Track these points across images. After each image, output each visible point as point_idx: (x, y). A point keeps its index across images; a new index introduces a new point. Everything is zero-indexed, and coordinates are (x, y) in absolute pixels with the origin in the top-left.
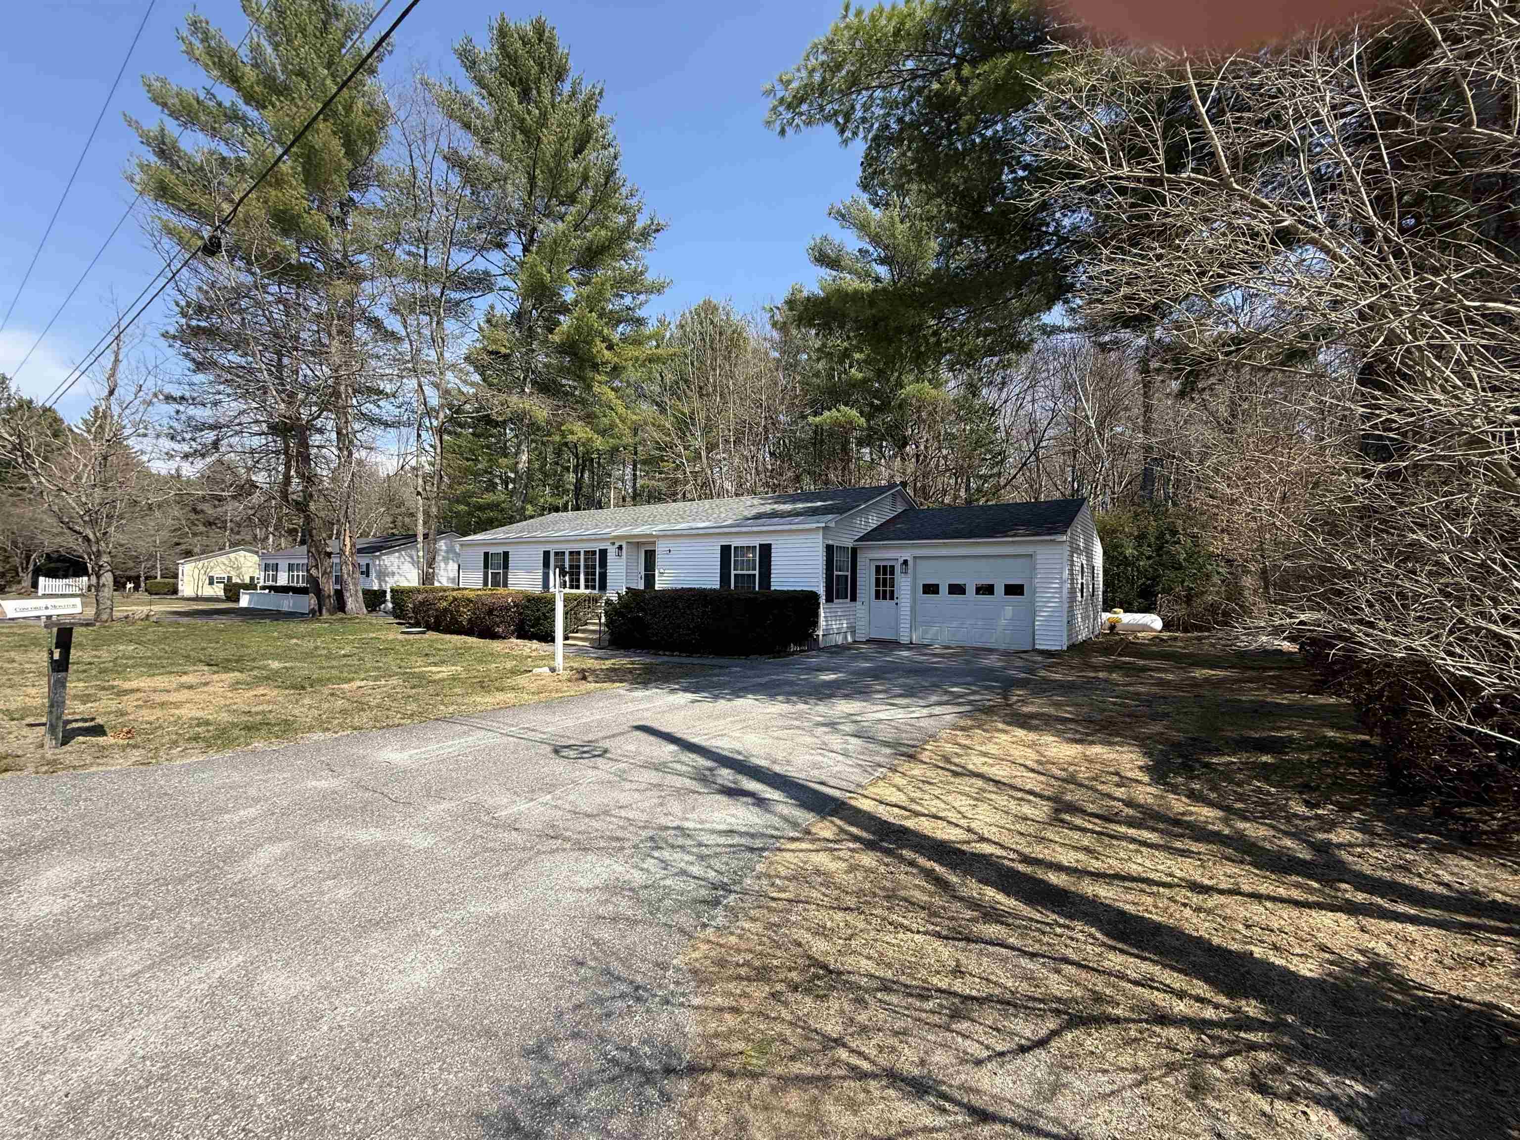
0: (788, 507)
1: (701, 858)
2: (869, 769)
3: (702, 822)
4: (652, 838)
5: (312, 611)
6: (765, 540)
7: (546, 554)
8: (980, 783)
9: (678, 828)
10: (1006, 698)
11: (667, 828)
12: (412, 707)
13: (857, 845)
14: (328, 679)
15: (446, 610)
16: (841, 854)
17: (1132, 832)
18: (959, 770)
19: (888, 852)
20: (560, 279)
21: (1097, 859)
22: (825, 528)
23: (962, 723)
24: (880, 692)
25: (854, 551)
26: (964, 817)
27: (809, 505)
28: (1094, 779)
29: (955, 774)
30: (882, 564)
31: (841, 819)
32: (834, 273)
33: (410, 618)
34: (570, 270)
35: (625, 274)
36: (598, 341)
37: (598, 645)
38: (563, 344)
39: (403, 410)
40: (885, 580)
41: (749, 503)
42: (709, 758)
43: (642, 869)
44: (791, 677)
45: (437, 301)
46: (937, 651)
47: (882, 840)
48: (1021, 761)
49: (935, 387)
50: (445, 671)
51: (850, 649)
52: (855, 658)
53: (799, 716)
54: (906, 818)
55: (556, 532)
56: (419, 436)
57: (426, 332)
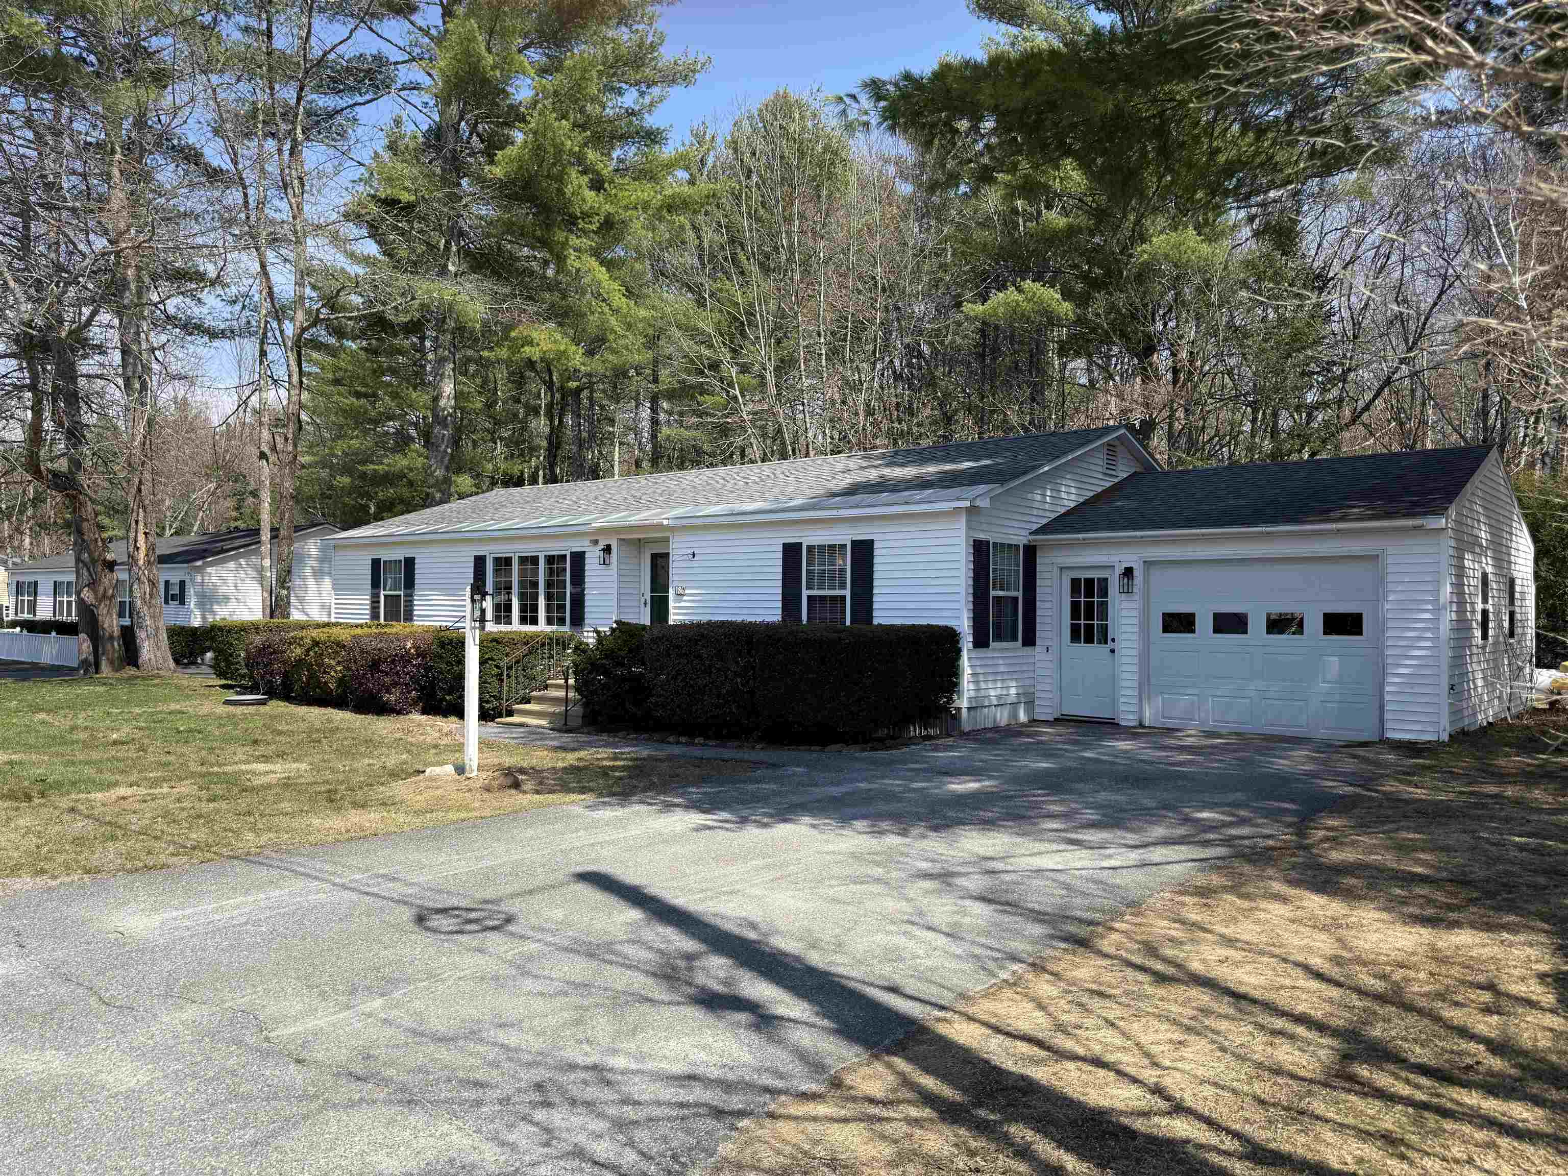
0: (909, 472)
1: (620, 1125)
2: (991, 965)
3: (641, 1057)
4: (539, 1087)
5: (84, 663)
6: (861, 533)
7: (479, 562)
8: (1203, 997)
9: (594, 1067)
10: (1301, 833)
11: (573, 1067)
12: (199, 835)
13: (927, 1112)
14: (74, 784)
15: (300, 661)
16: (888, 1128)
17: (1491, 1105)
18: (1170, 970)
19: (983, 1128)
20: (507, 65)
21: (1403, 1157)
22: (972, 511)
23: (1201, 880)
24: (1052, 816)
25: (1030, 552)
26: (1156, 1065)
27: (948, 467)
28: (1441, 996)
29: (1161, 979)
30: (1083, 575)
31: (909, 1060)
32: (1014, 30)
33: (243, 676)
34: (527, 47)
35: (623, 50)
36: (573, 173)
37: (563, 725)
38: (513, 182)
39: (238, 307)
40: (1089, 606)
41: (840, 467)
42: (694, 936)
43: (503, 1144)
44: (893, 784)
45: (290, 114)
46: (1190, 741)
47: (980, 1105)
48: (1300, 958)
49: (1208, 240)
50: (278, 770)
51: (1019, 734)
52: (1025, 750)
53: (889, 859)
54: (1037, 1062)
55: (498, 521)
56: (263, 354)
57: (272, 168)
